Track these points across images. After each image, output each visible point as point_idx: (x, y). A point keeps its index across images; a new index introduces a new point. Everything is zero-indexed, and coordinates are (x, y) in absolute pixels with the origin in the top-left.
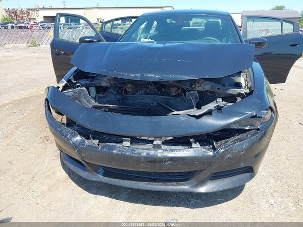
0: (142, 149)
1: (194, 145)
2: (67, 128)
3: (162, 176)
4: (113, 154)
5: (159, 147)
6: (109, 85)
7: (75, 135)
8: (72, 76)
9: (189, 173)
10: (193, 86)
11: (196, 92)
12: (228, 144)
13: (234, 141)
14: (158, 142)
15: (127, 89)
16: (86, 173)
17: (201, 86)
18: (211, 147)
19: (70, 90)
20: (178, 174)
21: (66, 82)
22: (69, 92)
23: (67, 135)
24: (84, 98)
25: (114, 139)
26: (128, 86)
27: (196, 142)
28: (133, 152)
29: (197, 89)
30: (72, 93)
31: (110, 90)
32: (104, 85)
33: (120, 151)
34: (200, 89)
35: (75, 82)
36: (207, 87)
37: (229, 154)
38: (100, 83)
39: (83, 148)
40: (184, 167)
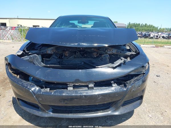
0: (82, 90)
1: (113, 85)
2: (26, 82)
3: (92, 108)
4: (63, 96)
5: (92, 88)
6: (53, 53)
7: (33, 86)
8: (25, 48)
9: (110, 103)
10: (106, 51)
11: (108, 54)
12: (132, 82)
13: (134, 81)
14: (91, 85)
15: (66, 55)
16: (40, 112)
17: (110, 51)
18: (123, 85)
19: (26, 57)
20: (103, 105)
21: (22, 52)
22: (26, 58)
23: (27, 86)
24: (37, 61)
25: (61, 87)
26: (66, 53)
27: (114, 83)
28: (77, 93)
29: (108, 53)
30: (28, 58)
31: (53, 56)
32: (49, 53)
33: (67, 93)
34: (110, 53)
35: (28, 52)
36: (114, 51)
37: (134, 88)
38: (46, 51)
39: (40, 94)
40: (109, 99)
